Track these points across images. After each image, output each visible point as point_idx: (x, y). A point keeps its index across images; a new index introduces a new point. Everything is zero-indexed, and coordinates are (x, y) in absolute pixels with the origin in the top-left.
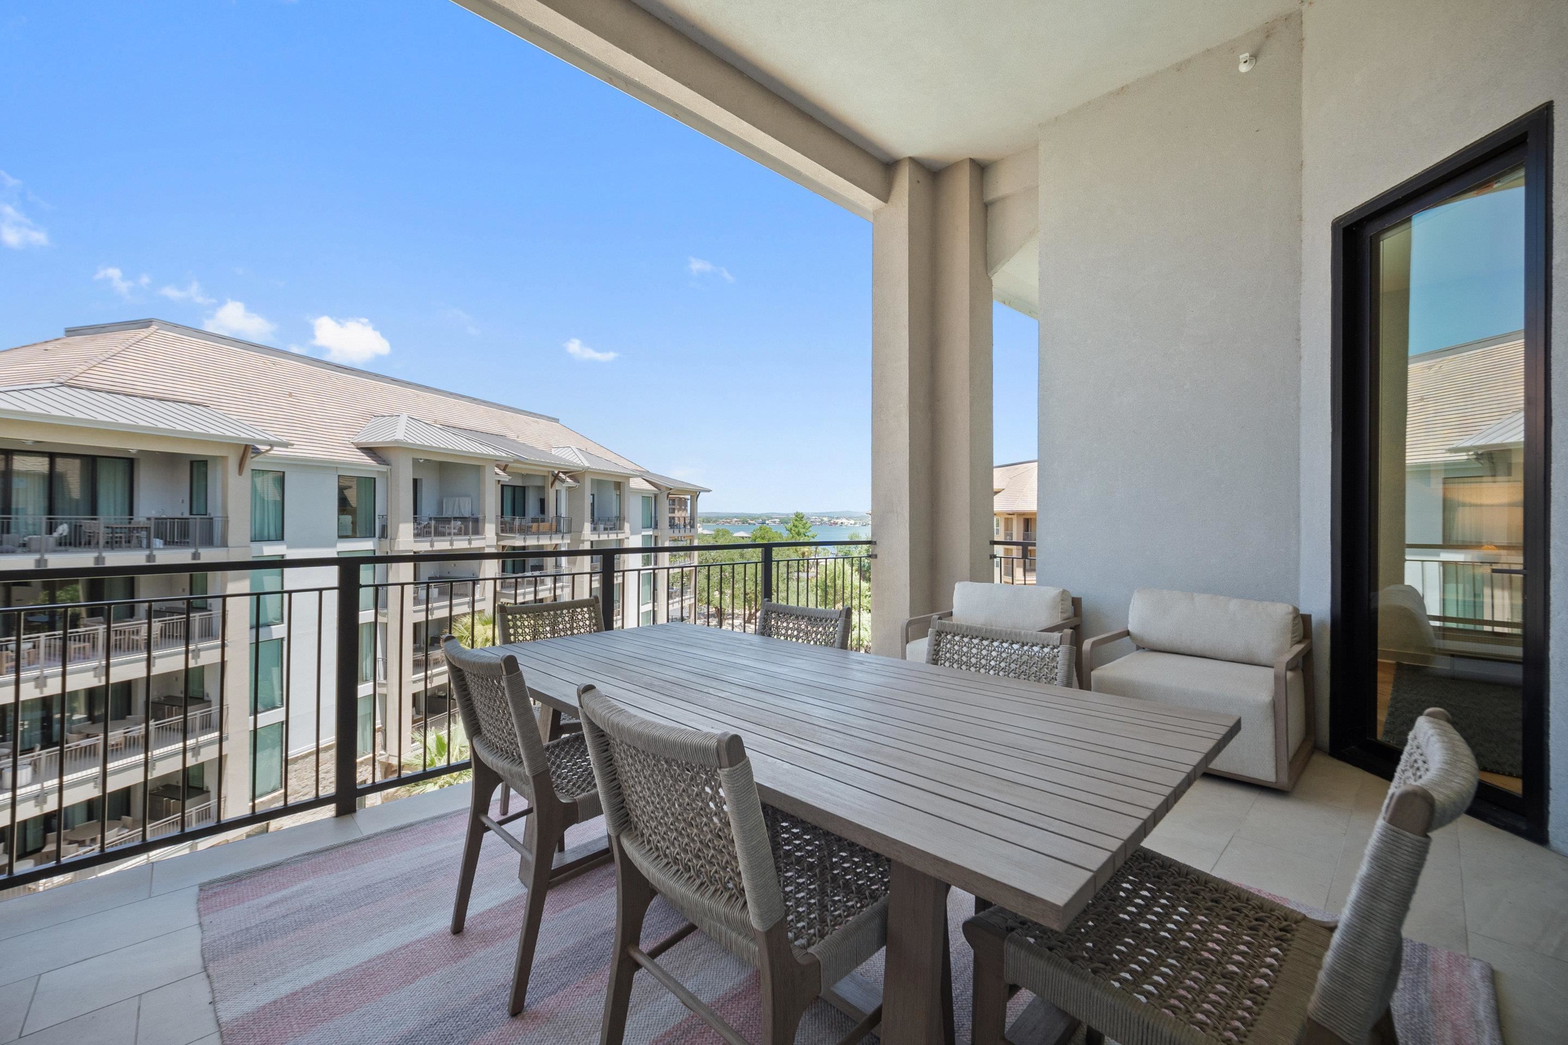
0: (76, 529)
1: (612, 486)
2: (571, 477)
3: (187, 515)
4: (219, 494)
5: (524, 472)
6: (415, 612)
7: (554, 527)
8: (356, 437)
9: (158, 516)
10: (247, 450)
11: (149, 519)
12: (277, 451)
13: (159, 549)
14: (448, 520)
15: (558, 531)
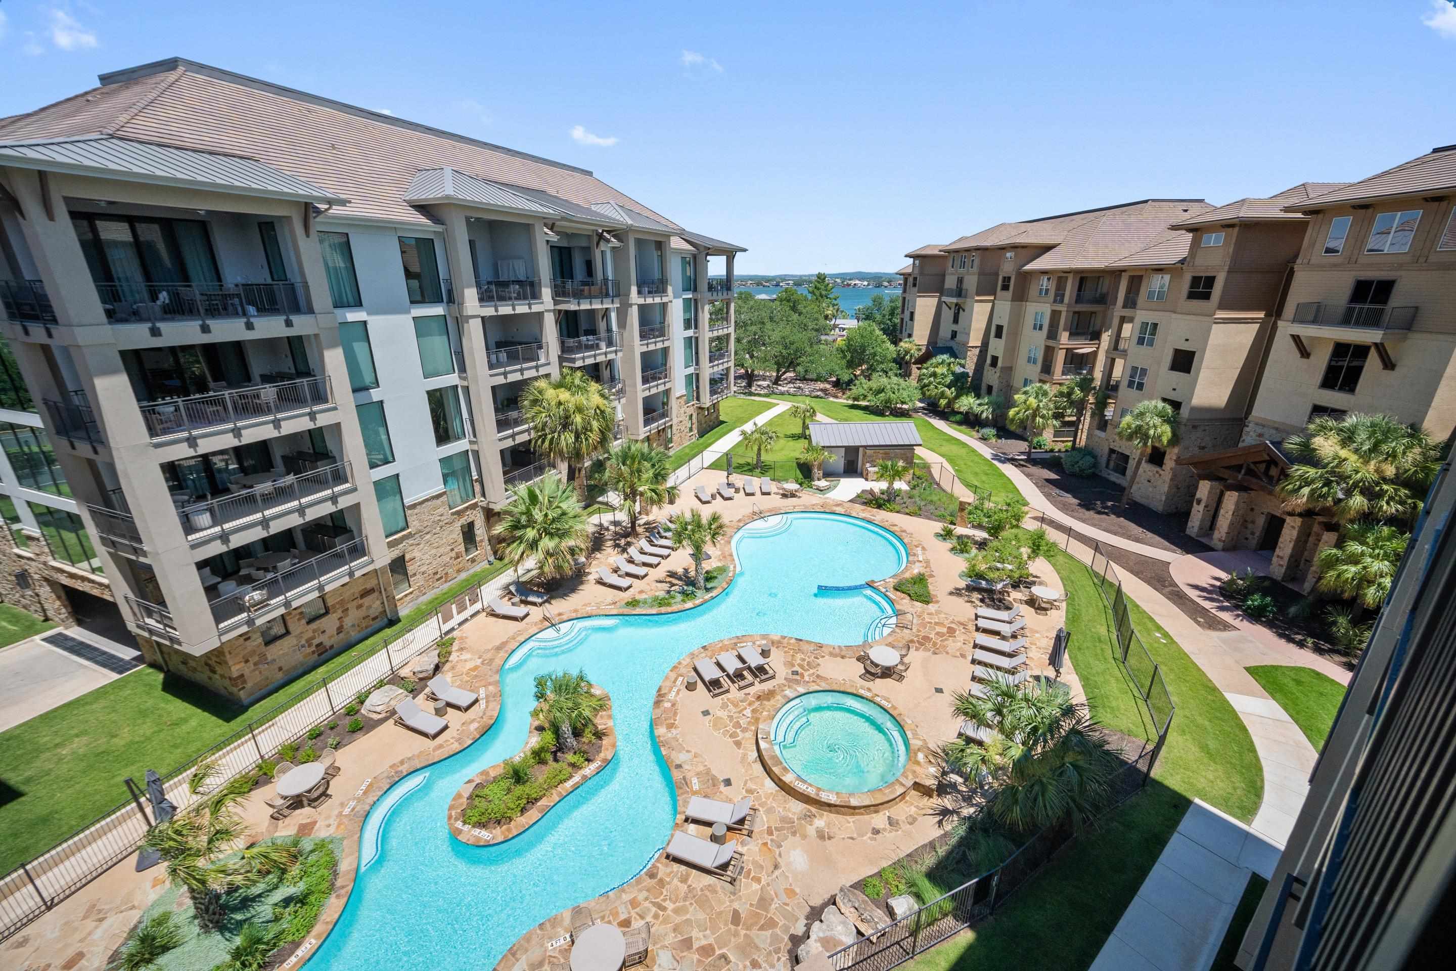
0: (175, 296)
1: (653, 246)
2: (614, 236)
3: (269, 281)
4: (293, 259)
5: (569, 231)
6: (491, 376)
7: (604, 291)
8: (406, 194)
9: (244, 282)
10: (308, 209)
11: (237, 285)
12: (336, 210)
13: (254, 316)
14: (505, 284)
15: (607, 295)
